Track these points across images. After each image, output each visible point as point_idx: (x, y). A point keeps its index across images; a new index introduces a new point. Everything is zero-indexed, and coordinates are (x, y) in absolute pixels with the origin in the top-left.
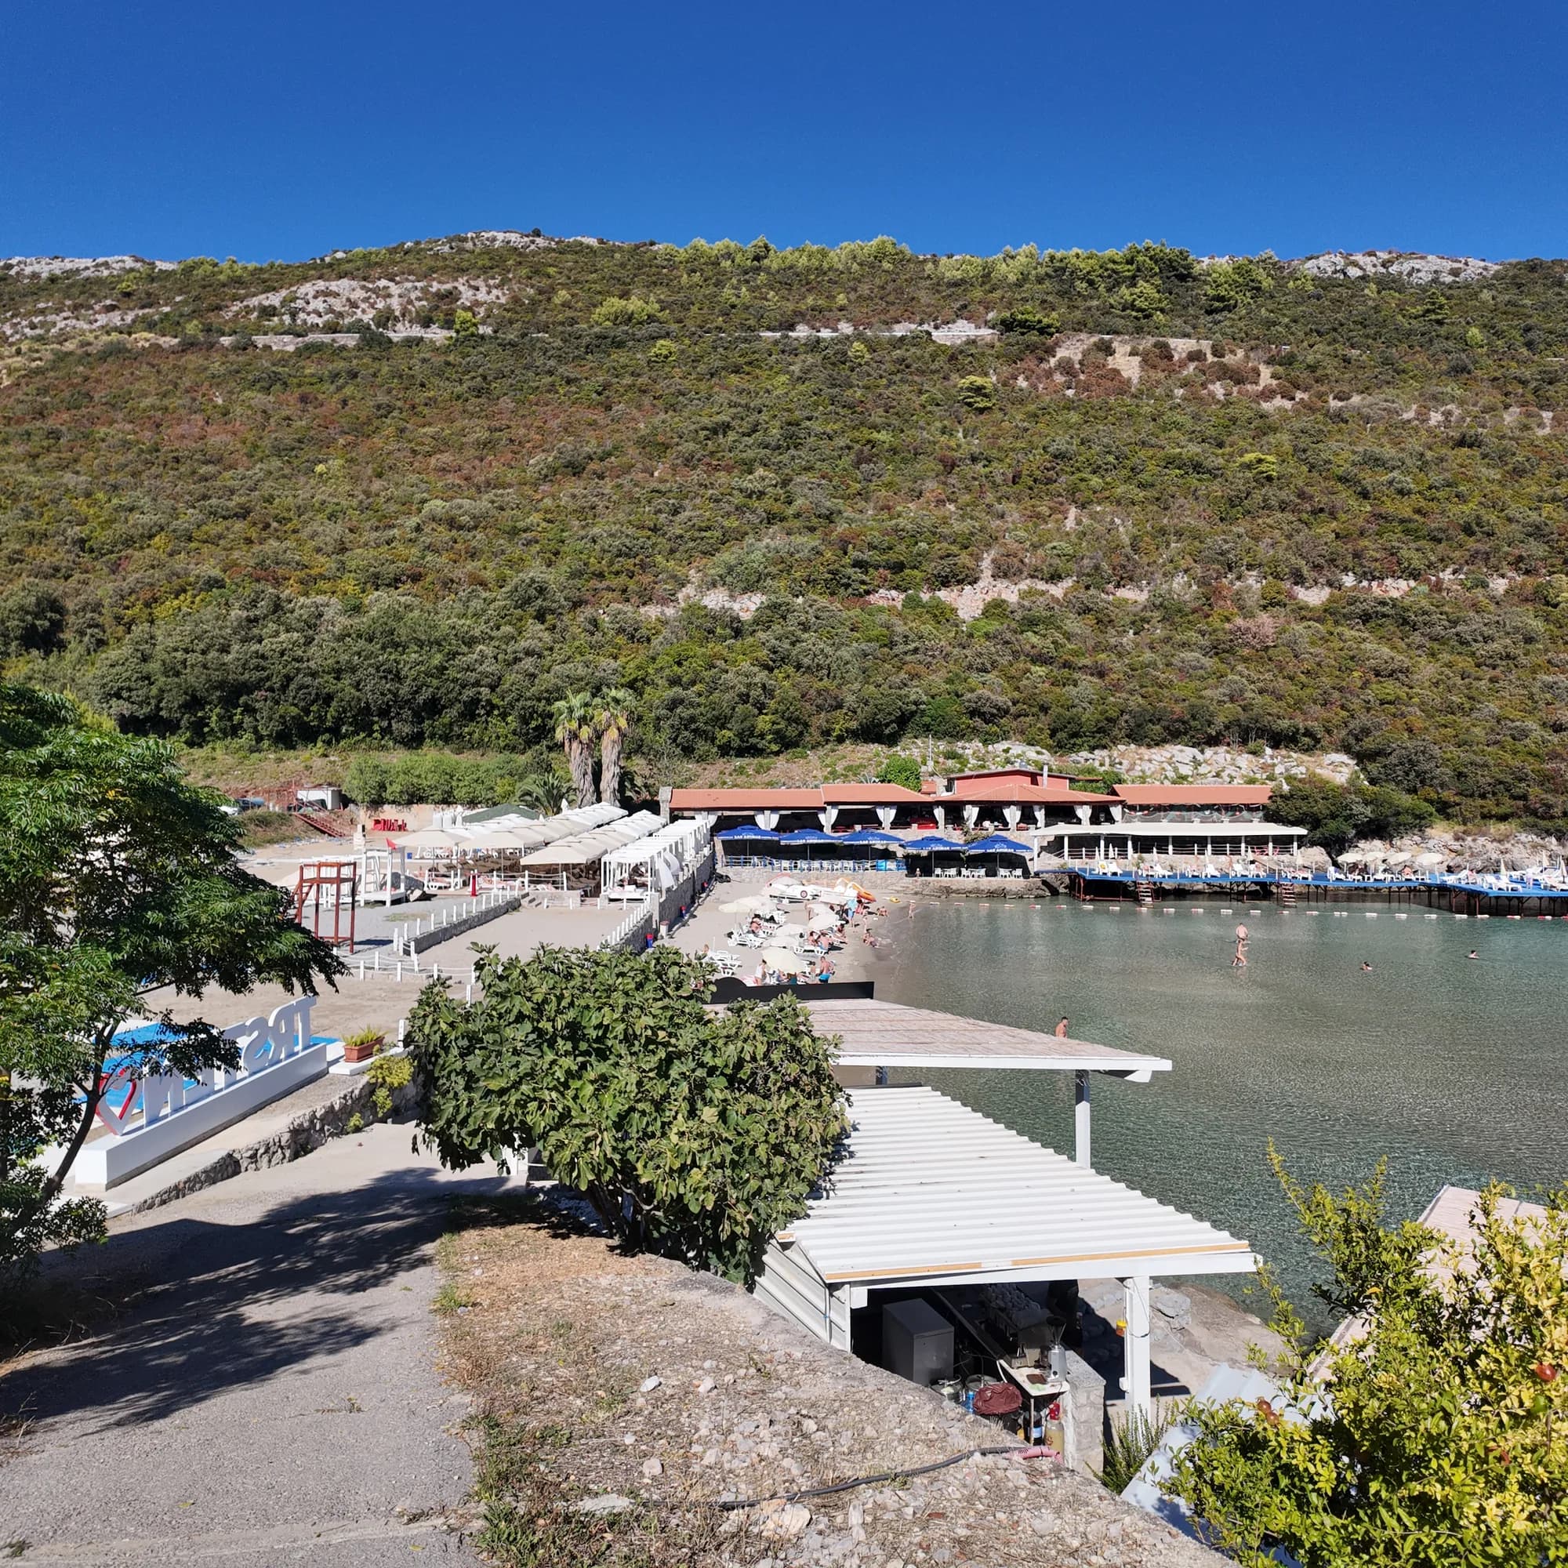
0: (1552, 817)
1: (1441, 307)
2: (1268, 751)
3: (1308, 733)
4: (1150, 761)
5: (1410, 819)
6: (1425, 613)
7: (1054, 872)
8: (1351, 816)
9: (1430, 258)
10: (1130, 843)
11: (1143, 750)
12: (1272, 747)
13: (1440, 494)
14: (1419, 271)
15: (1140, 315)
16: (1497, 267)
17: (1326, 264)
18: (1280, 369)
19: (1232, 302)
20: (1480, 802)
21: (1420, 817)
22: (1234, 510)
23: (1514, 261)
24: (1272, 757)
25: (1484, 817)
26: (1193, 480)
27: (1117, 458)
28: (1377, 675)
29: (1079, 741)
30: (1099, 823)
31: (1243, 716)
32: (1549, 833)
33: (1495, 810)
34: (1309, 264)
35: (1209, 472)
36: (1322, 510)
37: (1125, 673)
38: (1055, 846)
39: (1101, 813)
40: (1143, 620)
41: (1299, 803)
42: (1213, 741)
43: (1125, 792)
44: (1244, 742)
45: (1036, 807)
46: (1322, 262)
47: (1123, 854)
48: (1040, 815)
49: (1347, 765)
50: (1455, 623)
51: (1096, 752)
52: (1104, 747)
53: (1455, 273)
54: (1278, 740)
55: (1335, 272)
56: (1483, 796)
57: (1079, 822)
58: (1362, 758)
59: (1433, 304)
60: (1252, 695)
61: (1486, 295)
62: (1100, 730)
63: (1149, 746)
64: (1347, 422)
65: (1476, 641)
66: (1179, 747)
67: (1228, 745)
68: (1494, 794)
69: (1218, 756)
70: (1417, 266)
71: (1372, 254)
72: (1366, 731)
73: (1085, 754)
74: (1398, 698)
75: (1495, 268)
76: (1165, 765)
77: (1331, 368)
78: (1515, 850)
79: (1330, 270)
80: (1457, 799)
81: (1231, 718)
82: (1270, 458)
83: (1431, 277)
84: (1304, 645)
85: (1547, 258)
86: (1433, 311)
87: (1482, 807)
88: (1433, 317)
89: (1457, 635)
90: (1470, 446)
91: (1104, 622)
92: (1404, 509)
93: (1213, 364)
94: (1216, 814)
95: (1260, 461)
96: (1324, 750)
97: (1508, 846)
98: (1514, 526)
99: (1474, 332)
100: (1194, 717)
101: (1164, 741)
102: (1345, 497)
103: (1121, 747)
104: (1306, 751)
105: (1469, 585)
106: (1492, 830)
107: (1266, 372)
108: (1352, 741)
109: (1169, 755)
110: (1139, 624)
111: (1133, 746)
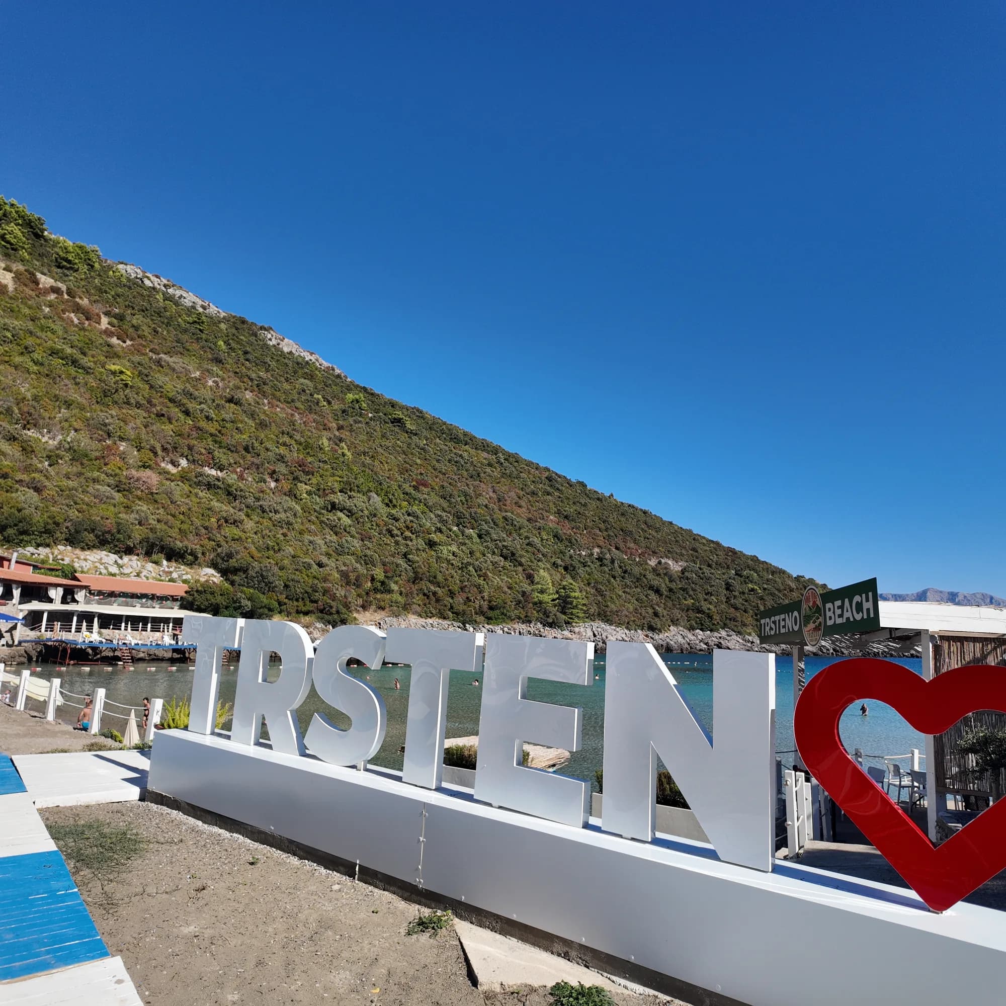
0: (331, 614)
1: (203, 322)
2: (165, 562)
3: (192, 554)
4: (85, 560)
5: (266, 611)
6: (241, 490)
7: (32, 641)
8: (240, 607)
9: (190, 293)
10: (96, 620)
11: (78, 551)
12: (167, 560)
13: (228, 425)
14: (185, 298)
15: (8, 246)
16: (224, 314)
17: (131, 270)
18: (115, 321)
19: (76, 266)
20: (295, 603)
21: (270, 610)
22: (107, 399)
23: (234, 314)
24: (168, 567)
25: (298, 612)
26: (72, 370)
27: (13, 336)
28: (226, 521)
29: (26, 538)
30: (68, 603)
31: (151, 535)
32: (329, 623)
33: (304, 609)
34: (121, 266)
35: (83, 368)
36: (163, 415)
37: (57, 492)
38: (33, 619)
39: (69, 595)
40: (58, 456)
41: (209, 596)
42: (129, 551)
43: (85, 579)
44: (148, 554)
45: (14, 586)
46: (129, 268)
47: (90, 628)
48: (17, 593)
49: (215, 576)
50: (258, 499)
51: (40, 548)
52: (48, 545)
53: (204, 308)
54: (173, 555)
55: (137, 278)
56: (297, 600)
57: (51, 601)
58: (224, 572)
59: (199, 319)
60: (153, 522)
61: (223, 326)
62: (47, 531)
63: (83, 549)
64: (163, 367)
65: (270, 511)
66: (104, 552)
67: (138, 555)
68: (303, 599)
69: (132, 563)
70: (184, 295)
71: (157, 277)
72: (230, 556)
73: (31, 549)
74: (240, 537)
75: (223, 314)
76: (98, 565)
77: (146, 331)
78: (315, 632)
79: (133, 275)
80: (286, 601)
81: (144, 536)
82: (129, 373)
83: (191, 304)
84: (177, 496)
85: (250, 320)
86: (199, 323)
87: (297, 606)
88: (198, 327)
89: (261, 506)
90: (236, 404)
91: (27, 449)
92: (212, 428)
93: (67, 301)
94: (150, 602)
95: (121, 372)
96: (200, 565)
97: (312, 630)
98: (269, 453)
99: (221, 343)
100: (119, 532)
101: (94, 547)
102: (175, 411)
103: (61, 547)
104: (188, 565)
105: (257, 480)
106: (303, 621)
107: (105, 320)
108: (219, 561)
109: (99, 558)
110: (53, 458)
111: (69, 548)
